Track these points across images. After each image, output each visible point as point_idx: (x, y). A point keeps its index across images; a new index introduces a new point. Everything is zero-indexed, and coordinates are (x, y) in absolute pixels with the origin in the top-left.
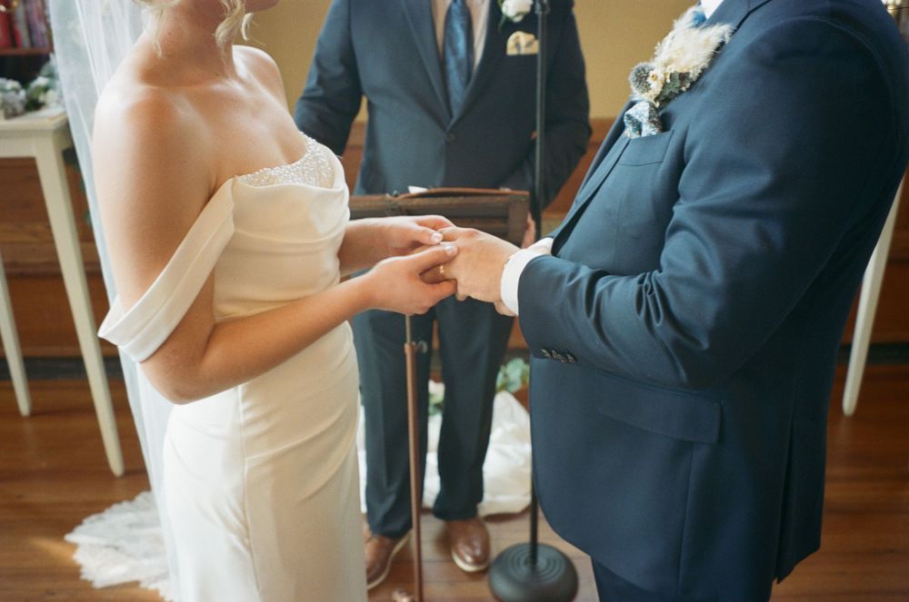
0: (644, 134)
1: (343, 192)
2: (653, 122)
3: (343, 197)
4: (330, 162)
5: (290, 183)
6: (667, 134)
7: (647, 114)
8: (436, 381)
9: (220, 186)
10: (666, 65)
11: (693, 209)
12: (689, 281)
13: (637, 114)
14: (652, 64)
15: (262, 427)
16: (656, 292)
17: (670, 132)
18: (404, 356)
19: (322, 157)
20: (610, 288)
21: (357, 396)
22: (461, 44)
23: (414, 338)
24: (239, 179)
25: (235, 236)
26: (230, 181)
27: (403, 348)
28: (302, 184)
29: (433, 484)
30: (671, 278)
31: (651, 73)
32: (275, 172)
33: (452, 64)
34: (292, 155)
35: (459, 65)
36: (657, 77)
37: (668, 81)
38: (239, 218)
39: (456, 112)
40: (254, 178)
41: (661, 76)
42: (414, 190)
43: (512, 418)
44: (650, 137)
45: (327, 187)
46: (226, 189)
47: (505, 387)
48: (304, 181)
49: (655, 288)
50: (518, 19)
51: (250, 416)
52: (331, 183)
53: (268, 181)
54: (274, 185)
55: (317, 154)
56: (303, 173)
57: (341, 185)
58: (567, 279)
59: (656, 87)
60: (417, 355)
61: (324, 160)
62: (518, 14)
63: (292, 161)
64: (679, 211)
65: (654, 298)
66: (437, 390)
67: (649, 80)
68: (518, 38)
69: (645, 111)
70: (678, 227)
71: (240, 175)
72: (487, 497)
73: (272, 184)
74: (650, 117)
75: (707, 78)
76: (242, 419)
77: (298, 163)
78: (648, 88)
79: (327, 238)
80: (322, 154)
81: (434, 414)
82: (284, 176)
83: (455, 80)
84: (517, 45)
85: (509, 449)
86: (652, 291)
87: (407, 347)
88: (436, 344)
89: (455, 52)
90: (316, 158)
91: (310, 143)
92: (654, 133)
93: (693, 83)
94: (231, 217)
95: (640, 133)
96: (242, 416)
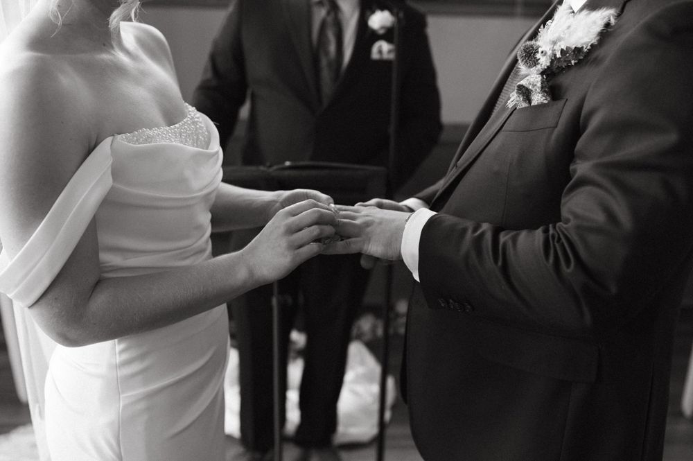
0: (534, 103)
1: (217, 152)
2: (545, 91)
3: (218, 159)
4: (207, 128)
5: (167, 143)
6: (561, 103)
7: (539, 84)
8: (300, 330)
9: (100, 143)
10: (554, 43)
11: (597, 166)
12: (598, 230)
13: (530, 84)
14: (538, 43)
15: (136, 367)
16: (563, 240)
17: (563, 101)
18: (271, 309)
19: (201, 123)
20: (514, 240)
21: (227, 339)
22: (332, 48)
23: (280, 293)
24: (119, 137)
25: (112, 189)
26: (109, 140)
27: (270, 302)
28: (179, 144)
29: (293, 416)
30: (578, 227)
31: (540, 50)
32: (155, 131)
33: (324, 62)
34: (171, 117)
35: (330, 65)
36: (546, 53)
37: (559, 55)
38: (116, 173)
39: (326, 101)
40: (134, 136)
41: (549, 53)
42: (288, 163)
43: (362, 363)
44: (541, 106)
45: (203, 148)
46: (106, 145)
47: (359, 337)
48: (181, 142)
49: (562, 236)
50: (382, 32)
51: (125, 356)
52: (207, 144)
53: (146, 140)
54: (152, 144)
55: (196, 120)
56: (181, 134)
57: (216, 147)
58: (470, 231)
59: (544, 62)
60: (283, 307)
61: (203, 125)
62: (382, 28)
63: (170, 122)
64: (581, 168)
65: (562, 245)
66: (298, 338)
67: (538, 56)
68: (380, 47)
69: (538, 82)
70: (583, 182)
71: (120, 134)
72: (341, 429)
73: (149, 143)
74: (542, 88)
75: (600, 53)
76: (118, 359)
77: (177, 125)
78: (535, 62)
79: (200, 194)
80: (201, 120)
81: (295, 358)
82: (163, 137)
83: (326, 75)
84: (380, 52)
85: (360, 389)
86: (559, 239)
87: (274, 301)
88: (301, 299)
89: (327, 53)
90: (194, 123)
91: (190, 110)
92: (545, 102)
93: (585, 57)
94: (110, 171)
95: (530, 102)
96: (117, 356)
